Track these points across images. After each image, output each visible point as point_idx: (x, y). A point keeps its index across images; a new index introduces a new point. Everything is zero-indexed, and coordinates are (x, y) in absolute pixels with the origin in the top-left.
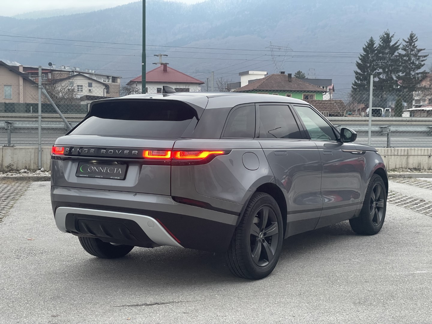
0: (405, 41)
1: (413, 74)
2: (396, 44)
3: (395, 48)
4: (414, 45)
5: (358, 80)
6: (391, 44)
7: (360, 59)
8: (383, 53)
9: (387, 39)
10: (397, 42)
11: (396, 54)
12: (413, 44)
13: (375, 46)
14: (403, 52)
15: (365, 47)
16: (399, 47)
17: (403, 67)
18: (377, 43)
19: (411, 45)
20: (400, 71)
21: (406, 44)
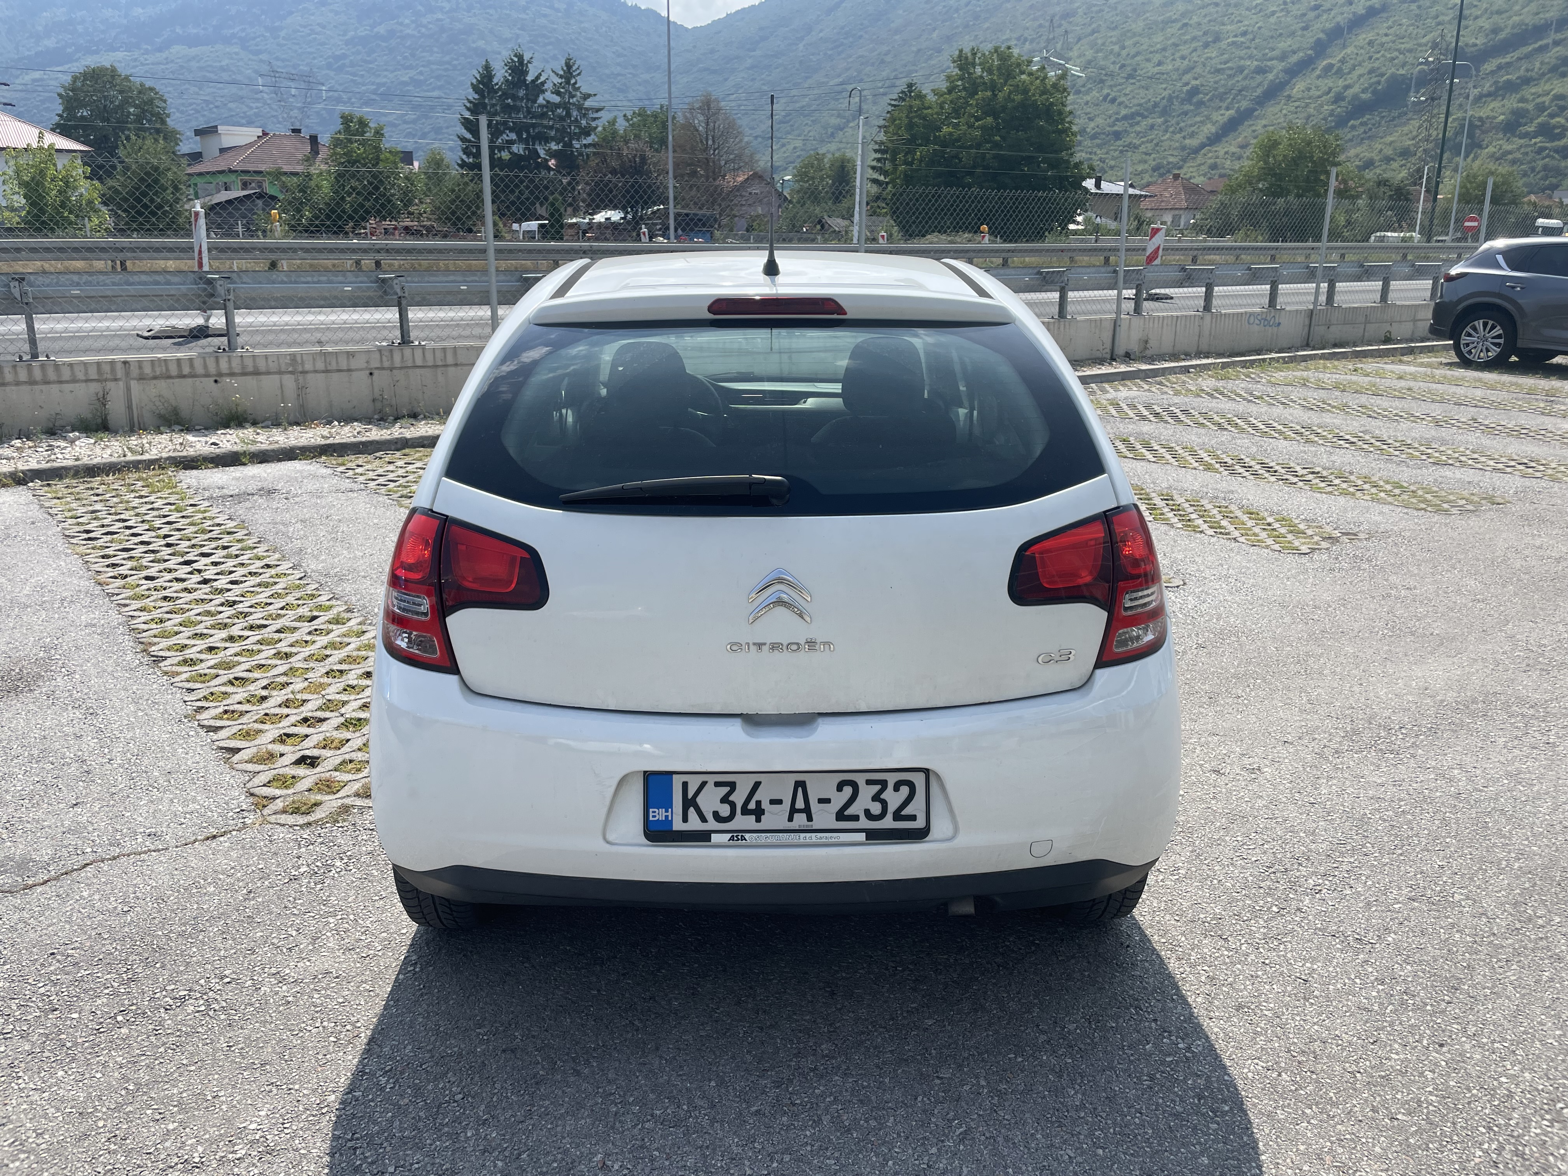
0: (557, 75)
1: (578, 146)
2: (538, 78)
3: (537, 88)
4: (576, 83)
5: (468, 157)
6: (530, 78)
7: (468, 109)
8: (514, 97)
9: (518, 67)
10: (540, 74)
11: (541, 100)
12: (573, 81)
13: (495, 81)
14: (556, 99)
15: (474, 81)
16: (546, 86)
17: (557, 130)
18: (500, 74)
19: (568, 82)
20: (553, 139)
21: (560, 81)
